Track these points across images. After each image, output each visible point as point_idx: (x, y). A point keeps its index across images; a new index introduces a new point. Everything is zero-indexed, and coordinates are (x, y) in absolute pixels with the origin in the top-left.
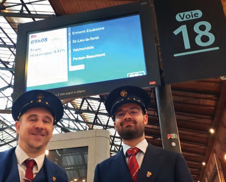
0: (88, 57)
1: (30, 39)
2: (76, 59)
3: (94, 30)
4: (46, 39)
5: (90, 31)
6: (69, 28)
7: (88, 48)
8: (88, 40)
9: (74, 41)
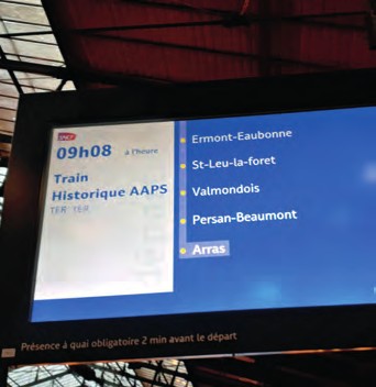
0: (241, 217)
1: (56, 145)
2: (203, 220)
3: (260, 135)
4: (107, 150)
5: (248, 137)
6: (183, 123)
7: (241, 189)
8: (241, 163)
9: (198, 165)
